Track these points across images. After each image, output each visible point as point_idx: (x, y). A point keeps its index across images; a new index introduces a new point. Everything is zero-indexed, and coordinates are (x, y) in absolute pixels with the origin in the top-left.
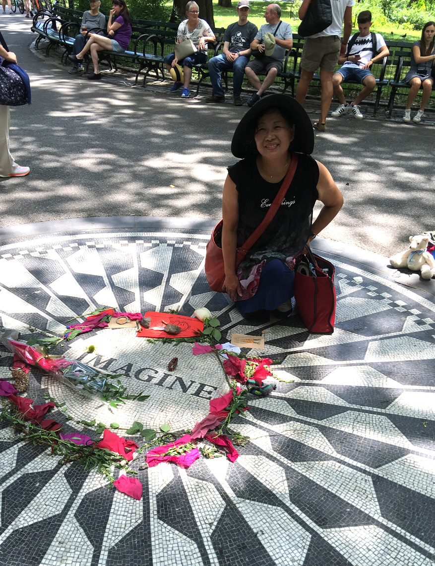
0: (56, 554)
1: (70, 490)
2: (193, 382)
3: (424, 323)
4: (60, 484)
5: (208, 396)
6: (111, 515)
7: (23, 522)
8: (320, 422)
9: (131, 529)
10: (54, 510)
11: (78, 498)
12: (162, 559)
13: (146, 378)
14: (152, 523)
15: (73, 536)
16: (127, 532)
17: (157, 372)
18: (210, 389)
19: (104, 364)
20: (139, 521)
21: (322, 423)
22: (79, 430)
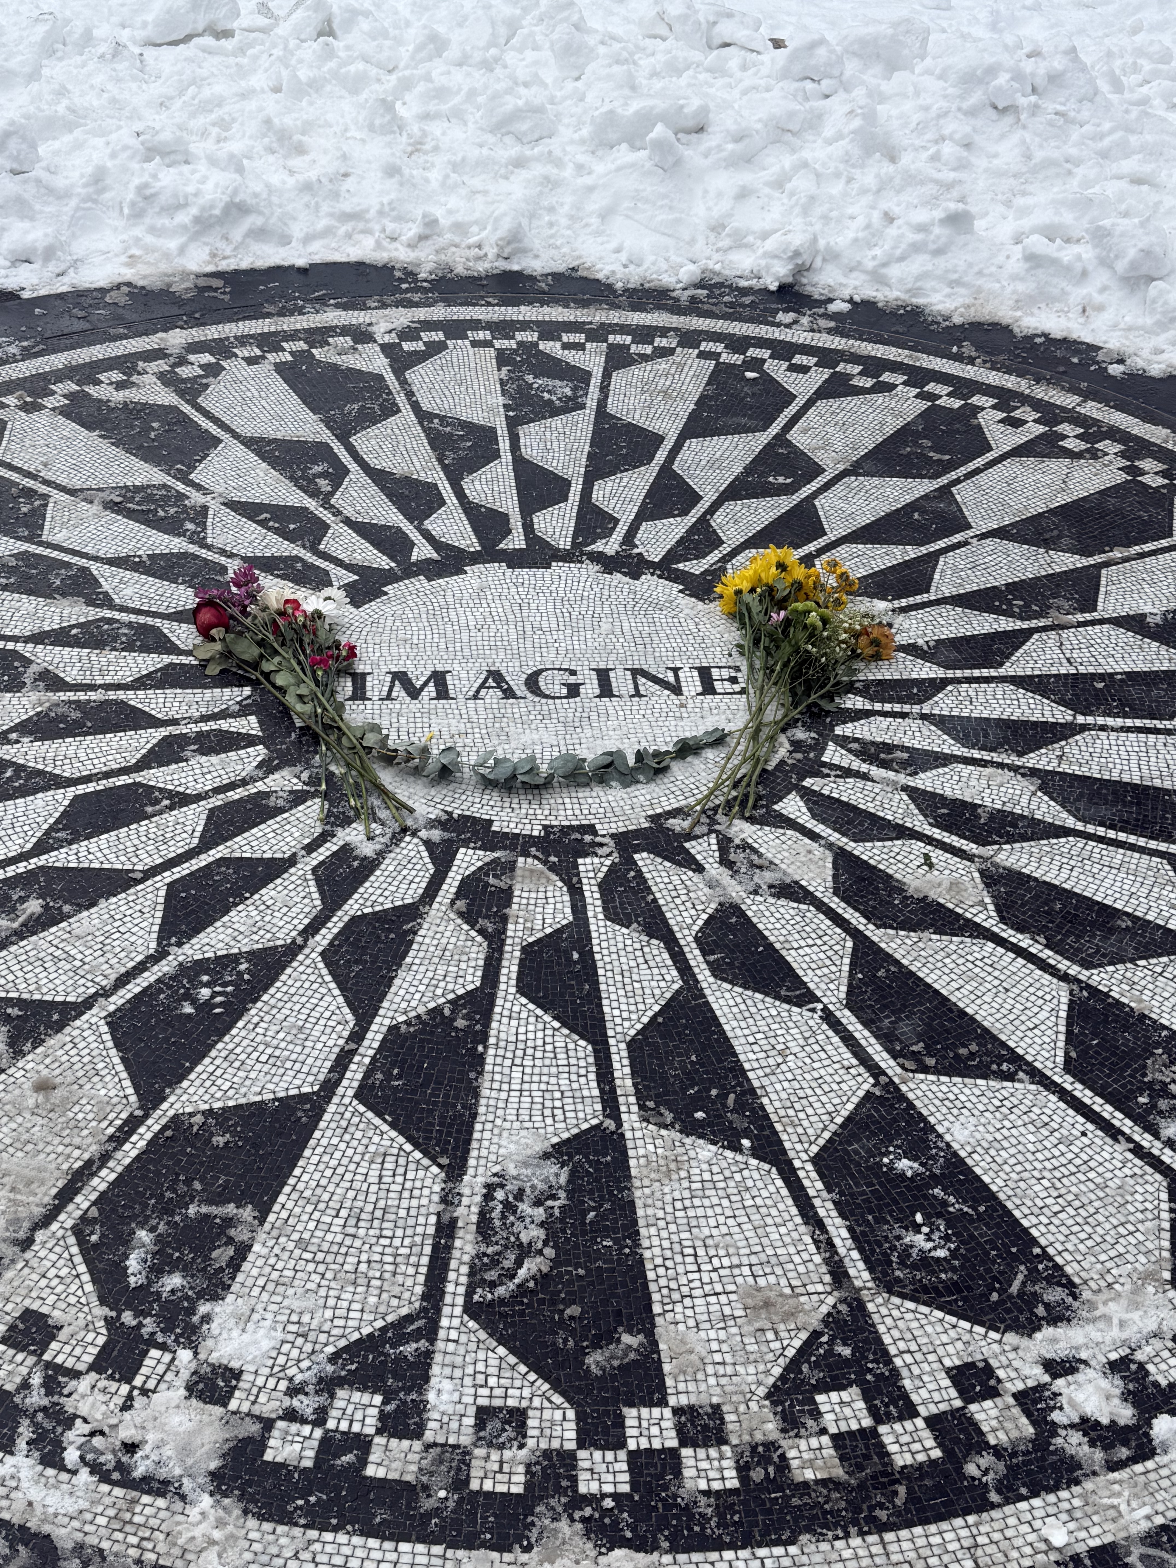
0: (756, 1048)
1: (654, 942)
2: (676, 670)
3: (1023, 422)
4: (620, 939)
5: (737, 687)
6: (784, 953)
7: (627, 1024)
8: (1002, 671)
9: (847, 961)
10: (663, 984)
11: (686, 949)
12: (955, 985)
13: (564, 691)
14: (875, 939)
15: (753, 1010)
16: (846, 968)
17: (573, 673)
18: (725, 673)
19: (431, 688)
20: (850, 944)
21: (1007, 670)
22: (536, 833)
